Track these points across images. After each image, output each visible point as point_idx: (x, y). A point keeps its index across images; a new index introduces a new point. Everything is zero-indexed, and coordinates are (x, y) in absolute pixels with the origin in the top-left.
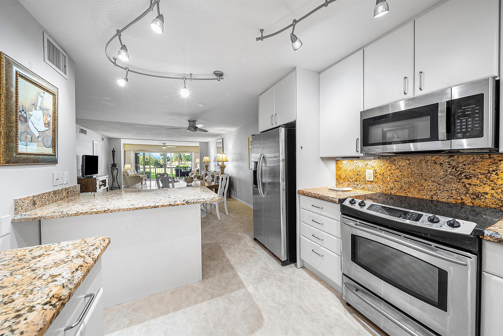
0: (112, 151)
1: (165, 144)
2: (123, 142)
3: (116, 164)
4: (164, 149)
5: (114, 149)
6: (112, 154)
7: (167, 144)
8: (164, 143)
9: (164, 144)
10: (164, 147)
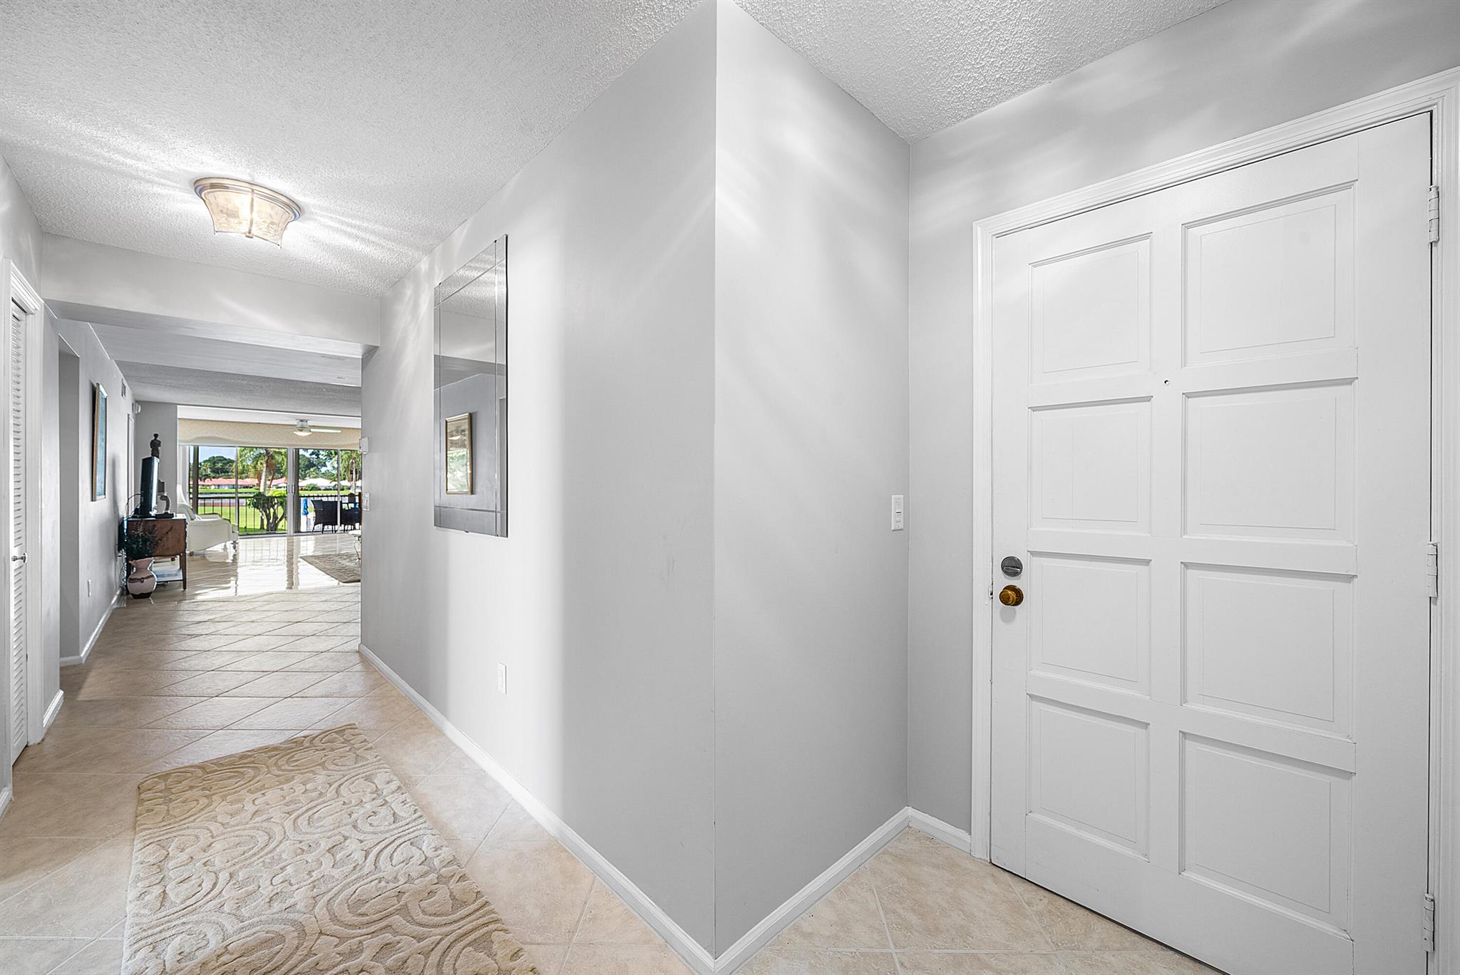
0: (152, 441)
1: (304, 423)
2: (182, 412)
3: (163, 483)
4: (300, 436)
5: (156, 436)
6: (152, 451)
7: (310, 423)
8: (302, 418)
9: (302, 421)
10: (301, 431)
